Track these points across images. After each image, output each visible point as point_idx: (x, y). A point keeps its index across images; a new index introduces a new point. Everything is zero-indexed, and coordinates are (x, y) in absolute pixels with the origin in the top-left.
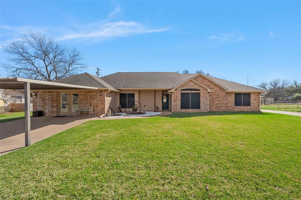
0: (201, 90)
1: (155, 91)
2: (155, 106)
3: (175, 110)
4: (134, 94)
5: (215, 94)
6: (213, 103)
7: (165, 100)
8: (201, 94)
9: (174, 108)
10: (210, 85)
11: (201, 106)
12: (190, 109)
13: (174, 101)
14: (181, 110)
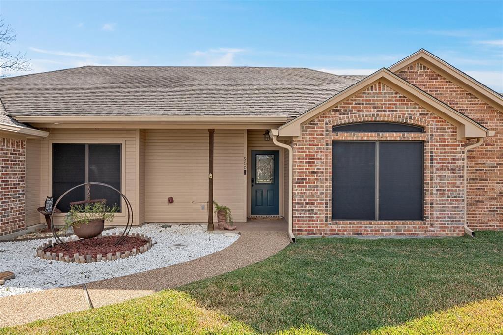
0: (428, 129)
1: (211, 132)
2: (211, 202)
3: (305, 227)
4: (116, 150)
5: (489, 148)
6: (479, 192)
7: (263, 175)
8: (428, 148)
9: (297, 214)
10: (465, 107)
11: (428, 209)
12: (373, 218)
13: (300, 182)
14: (334, 227)
